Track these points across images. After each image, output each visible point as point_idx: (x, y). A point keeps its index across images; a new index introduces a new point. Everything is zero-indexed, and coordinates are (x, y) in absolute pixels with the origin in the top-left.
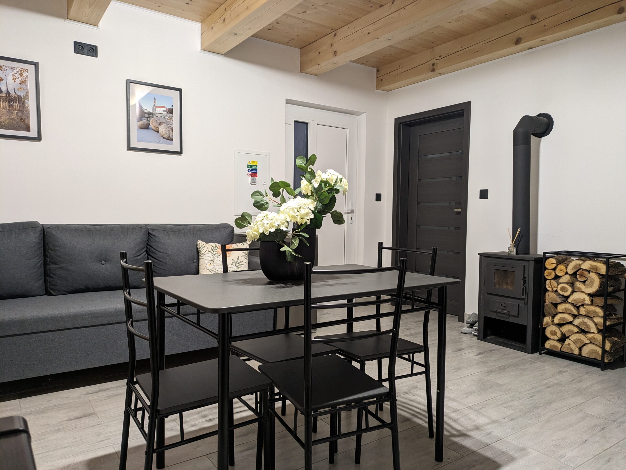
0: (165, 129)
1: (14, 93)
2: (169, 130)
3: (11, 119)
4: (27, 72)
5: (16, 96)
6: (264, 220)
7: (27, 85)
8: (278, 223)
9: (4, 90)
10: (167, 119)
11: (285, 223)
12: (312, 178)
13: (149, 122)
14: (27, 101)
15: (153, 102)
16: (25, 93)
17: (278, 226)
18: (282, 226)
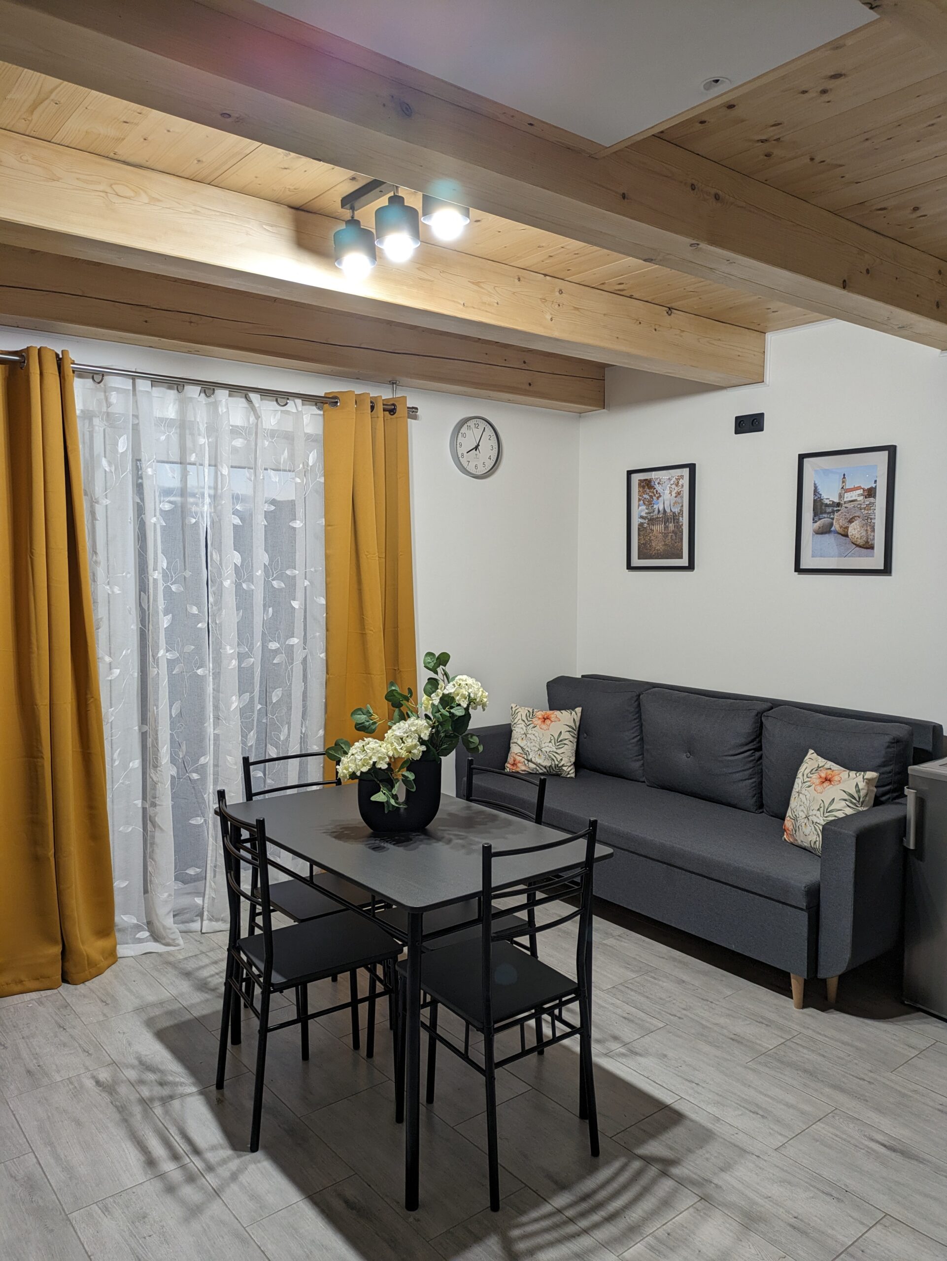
0: (859, 530)
1: (670, 511)
2: (867, 530)
3: (667, 544)
4: (683, 479)
5: (672, 514)
6: (359, 753)
7: (682, 497)
8: (374, 759)
9: (661, 508)
10: (865, 509)
11: (385, 758)
12: (434, 689)
13: (830, 520)
14: (681, 518)
15: (841, 482)
16: (679, 508)
17: (374, 763)
18: (381, 762)
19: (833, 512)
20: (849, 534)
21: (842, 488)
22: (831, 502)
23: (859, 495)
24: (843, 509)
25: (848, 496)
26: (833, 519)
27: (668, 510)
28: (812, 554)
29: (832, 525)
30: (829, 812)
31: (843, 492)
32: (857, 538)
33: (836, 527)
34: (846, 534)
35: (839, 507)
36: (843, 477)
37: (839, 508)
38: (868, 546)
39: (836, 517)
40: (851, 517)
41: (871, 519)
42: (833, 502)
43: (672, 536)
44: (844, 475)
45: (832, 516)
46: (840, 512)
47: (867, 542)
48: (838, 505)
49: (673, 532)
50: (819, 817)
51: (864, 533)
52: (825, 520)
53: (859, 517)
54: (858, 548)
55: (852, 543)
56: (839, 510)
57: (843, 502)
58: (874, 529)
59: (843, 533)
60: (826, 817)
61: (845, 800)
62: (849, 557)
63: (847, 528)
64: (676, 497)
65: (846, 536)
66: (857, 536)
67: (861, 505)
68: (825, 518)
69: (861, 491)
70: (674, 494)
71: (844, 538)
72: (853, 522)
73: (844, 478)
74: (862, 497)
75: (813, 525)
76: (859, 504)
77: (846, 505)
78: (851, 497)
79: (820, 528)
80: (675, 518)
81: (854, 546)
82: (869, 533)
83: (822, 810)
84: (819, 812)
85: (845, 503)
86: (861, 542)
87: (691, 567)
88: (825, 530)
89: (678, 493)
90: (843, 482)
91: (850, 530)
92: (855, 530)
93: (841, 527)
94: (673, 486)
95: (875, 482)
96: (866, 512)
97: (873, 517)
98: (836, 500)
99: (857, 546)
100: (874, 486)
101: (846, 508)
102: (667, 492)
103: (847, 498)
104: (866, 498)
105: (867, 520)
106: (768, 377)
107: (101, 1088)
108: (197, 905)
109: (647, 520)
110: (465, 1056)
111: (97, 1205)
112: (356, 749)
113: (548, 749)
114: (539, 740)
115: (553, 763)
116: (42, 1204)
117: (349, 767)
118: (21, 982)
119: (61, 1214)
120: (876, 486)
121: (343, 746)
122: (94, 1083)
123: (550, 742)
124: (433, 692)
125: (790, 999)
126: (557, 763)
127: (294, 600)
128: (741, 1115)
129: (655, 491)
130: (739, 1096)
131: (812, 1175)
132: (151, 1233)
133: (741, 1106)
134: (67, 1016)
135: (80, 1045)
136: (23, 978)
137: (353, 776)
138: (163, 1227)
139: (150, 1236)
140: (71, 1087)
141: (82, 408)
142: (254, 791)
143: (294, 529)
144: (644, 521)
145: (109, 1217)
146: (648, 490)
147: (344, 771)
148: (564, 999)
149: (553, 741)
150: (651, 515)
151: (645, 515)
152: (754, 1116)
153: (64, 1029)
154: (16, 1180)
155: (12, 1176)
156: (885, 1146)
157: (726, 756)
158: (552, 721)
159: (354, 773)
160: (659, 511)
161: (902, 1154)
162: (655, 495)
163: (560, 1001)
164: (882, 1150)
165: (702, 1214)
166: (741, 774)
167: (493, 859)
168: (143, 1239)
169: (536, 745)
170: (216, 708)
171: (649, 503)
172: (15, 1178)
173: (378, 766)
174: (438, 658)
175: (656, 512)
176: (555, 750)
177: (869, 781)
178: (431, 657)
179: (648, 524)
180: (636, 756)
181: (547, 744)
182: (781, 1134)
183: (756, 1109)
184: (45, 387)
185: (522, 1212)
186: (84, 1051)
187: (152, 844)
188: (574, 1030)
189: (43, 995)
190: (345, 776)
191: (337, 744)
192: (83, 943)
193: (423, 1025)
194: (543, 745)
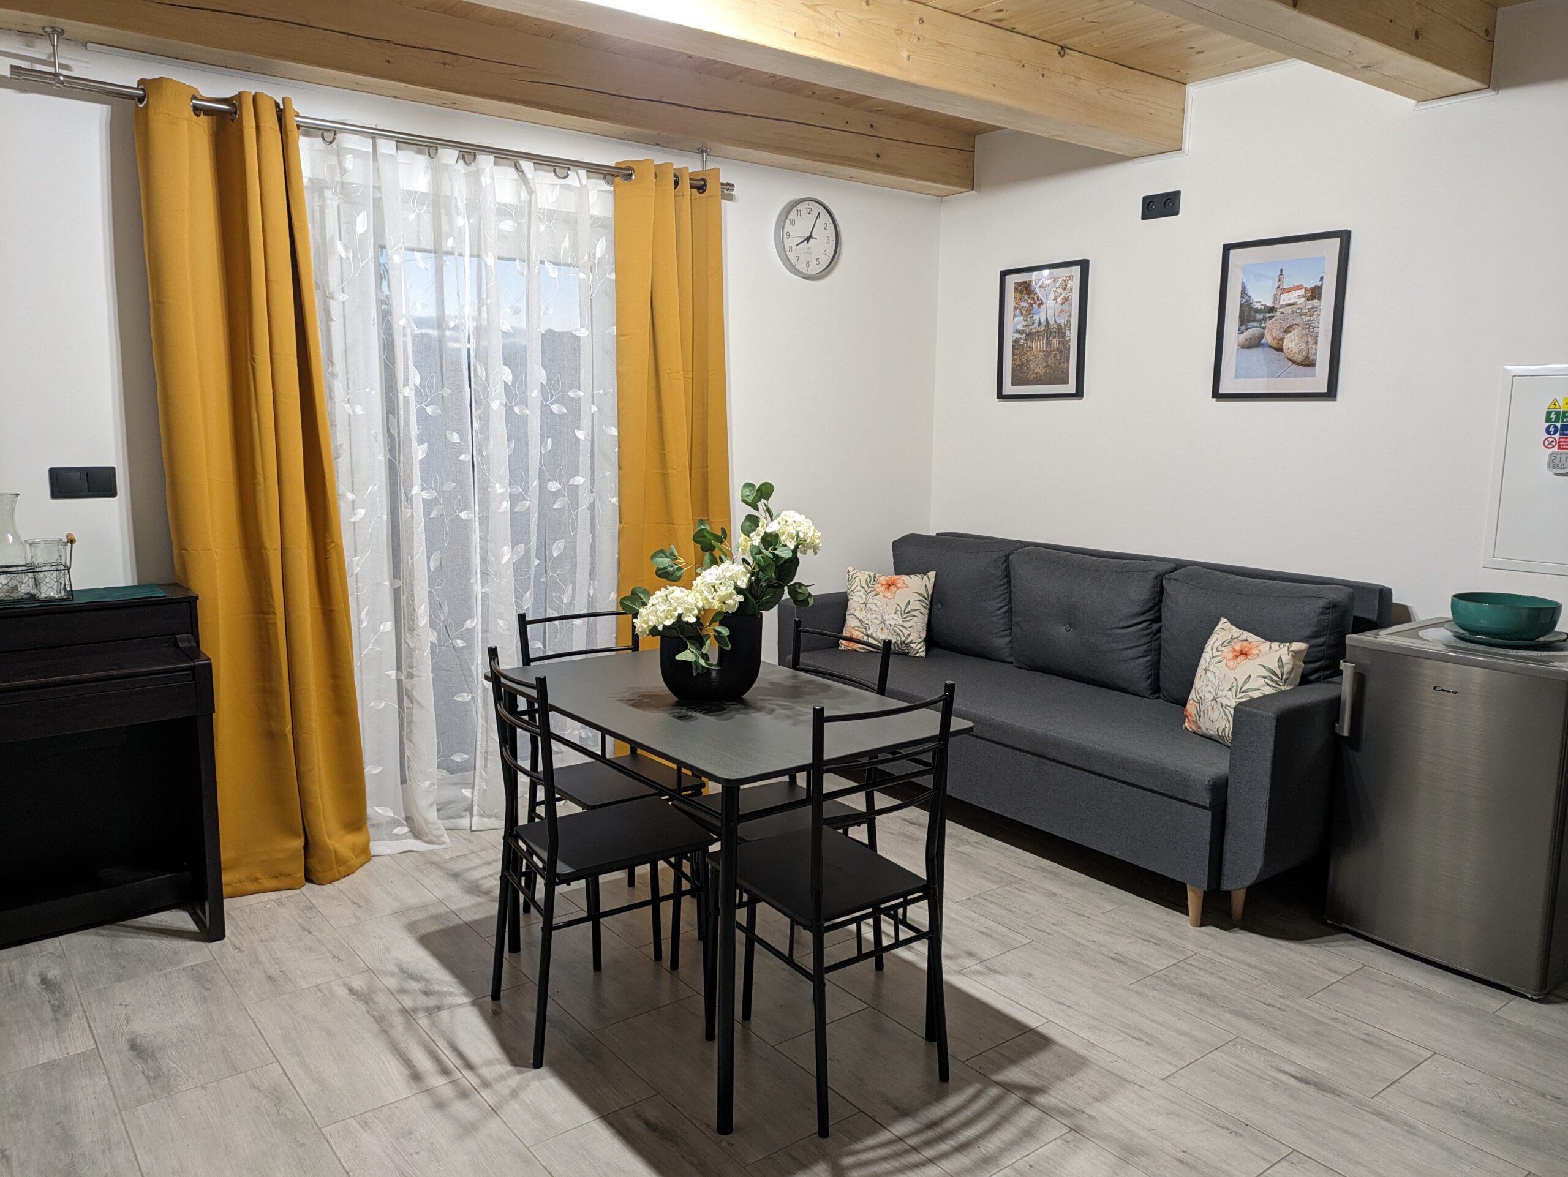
0: (1297, 342)
1: (1054, 322)
2: (1307, 342)
3: (1048, 366)
4: (1072, 280)
5: (1056, 326)
6: (661, 603)
7: (1070, 304)
8: (680, 611)
9: (1043, 320)
10: (1306, 315)
11: (693, 609)
12: (753, 527)
13: (1262, 330)
14: (1068, 332)
15: (1277, 280)
16: (1066, 319)
17: (680, 615)
18: (688, 614)
19: (1264, 319)
20: (1284, 347)
21: (1278, 287)
22: (1263, 307)
23: (1299, 297)
24: (1278, 315)
25: (1286, 299)
26: (1264, 328)
27: (1052, 322)
28: (1236, 375)
29: (1262, 336)
30: (1243, 692)
31: (1279, 293)
32: (1295, 352)
33: (1268, 339)
34: (1280, 347)
35: (1272, 312)
36: (1279, 273)
37: (1273, 314)
38: (1308, 363)
39: (1268, 326)
40: (1288, 325)
41: (1314, 327)
42: (1265, 306)
43: (1055, 354)
44: (1281, 271)
45: (1263, 325)
46: (1273, 320)
47: (1307, 358)
48: (1272, 310)
49: (1057, 349)
50: (1231, 698)
51: (1304, 346)
52: (1254, 331)
53: (1298, 325)
54: (1294, 366)
55: (1288, 359)
56: (1273, 317)
57: (1278, 306)
58: (1317, 340)
59: (1276, 346)
60: (1239, 698)
61: (1265, 677)
62: (1284, 377)
63: (1282, 340)
64: (1062, 304)
65: (1280, 350)
66: (1294, 351)
67: (1301, 309)
68: (1253, 327)
69: (1302, 292)
70: (1060, 300)
71: (1277, 353)
72: (1290, 332)
73: (1281, 274)
74: (1304, 299)
75: (1238, 337)
76: (1299, 309)
77: (1282, 310)
78: (1289, 299)
79: (1247, 340)
80: (1060, 331)
81: (1290, 363)
82: (1310, 346)
83: (1234, 689)
84: (1230, 692)
85: (1281, 307)
86: (1299, 358)
87: (1079, 394)
88: (1255, 343)
89: (1066, 299)
90: (1280, 280)
91: (1285, 343)
92: (1293, 343)
93: (1274, 339)
94: (1060, 291)
95: (1322, 278)
96: (1308, 318)
97: (1316, 324)
98: (1270, 304)
99: (1295, 363)
100: (1319, 284)
101: (1282, 313)
102: (1052, 297)
103: (1284, 300)
104: (1308, 300)
105: (1308, 328)
106: (1188, 142)
107: (355, 997)
108: (465, 798)
109: (1024, 335)
110: (789, 960)
111: (355, 1119)
112: (657, 598)
113: (893, 622)
114: (881, 611)
115: (899, 639)
116: (291, 1117)
117: (649, 620)
118: (256, 879)
119: (313, 1127)
120: (1322, 285)
121: (642, 596)
122: (347, 992)
123: (895, 613)
124: (753, 531)
125: (1187, 917)
126: (903, 639)
127: (578, 428)
128: (1121, 1041)
129: (1035, 297)
130: (1120, 1021)
131: (1206, 1107)
132: (418, 1150)
133: (1122, 1032)
134: (313, 919)
135: (329, 951)
136: (259, 875)
137: (654, 631)
138: (432, 1143)
139: (417, 1153)
140: (320, 994)
141: (309, 175)
142: (531, 657)
143: (578, 338)
144: (1021, 336)
145: (369, 1132)
146: (1026, 297)
147: (643, 625)
148: (909, 897)
149: (899, 612)
150: (1030, 327)
151: (1022, 328)
152: (1137, 1042)
153: (310, 933)
154: (260, 1091)
155: (254, 1086)
156: (1295, 1077)
157: (1115, 628)
158: (899, 588)
159: (655, 627)
160: (1040, 323)
161: (1316, 1086)
162: (1035, 303)
163: (905, 899)
164: (1293, 1082)
165: (1071, 1146)
166: (1134, 650)
167: (826, 725)
168: (410, 1156)
169: (878, 617)
170: (484, 560)
171: (1028, 313)
172: (258, 1088)
173: (685, 619)
174: (759, 489)
175: (1036, 324)
176: (901, 623)
177: (1296, 654)
178: (750, 488)
179: (1026, 340)
180: (1003, 631)
181: (891, 616)
182: (1169, 1063)
183: (1139, 1035)
184: (263, 144)
185: (857, 1139)
186: (334, 956)
187: (410, 723)
188: (919, 935)
189: (284, 896)
190: (643, 632)
191: (634, 593)
192: (329, 838)
193: (740, 926)
194: (887, 617)
